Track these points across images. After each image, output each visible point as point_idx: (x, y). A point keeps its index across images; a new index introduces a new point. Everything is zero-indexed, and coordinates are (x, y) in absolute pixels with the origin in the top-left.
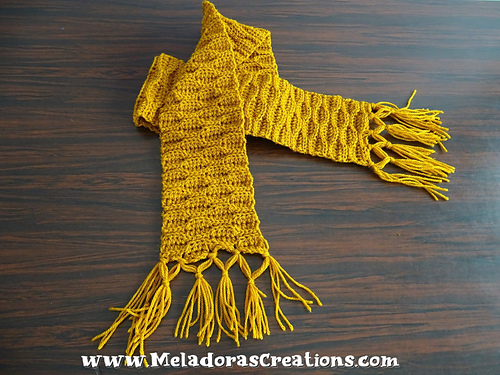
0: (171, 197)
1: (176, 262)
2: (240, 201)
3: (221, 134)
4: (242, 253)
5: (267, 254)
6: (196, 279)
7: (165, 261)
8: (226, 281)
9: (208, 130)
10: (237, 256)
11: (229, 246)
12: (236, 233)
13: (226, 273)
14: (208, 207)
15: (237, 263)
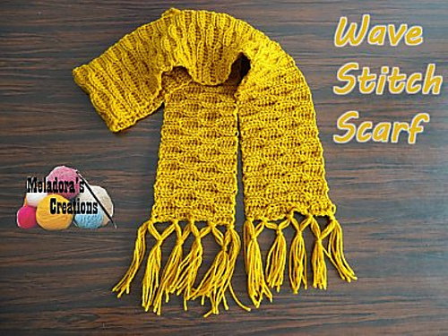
0: (252, 164)
1: (260, 221)
2: (311, 171)
3: (293, 108)
4: (314, 216)
5: (333, 218)
6: (276, 235)
7: (252, 220)
8: (300, 238)
9: (281, 104)
10: (311, 220)
11: (303, 209)
12: (308, 199)
13: (300, 233)
14: (283, 175)
15: (309, 225)
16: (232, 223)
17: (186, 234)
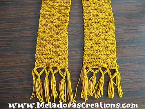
0: (88, 46)
1: (88, 68)
2: (111, 51)
3: (106, 26)
4: (109, 69)
5: (117, 70)
8: (103, 78)
9: (102, 23)
10: (108, 70)
11: (105, 66)
12: (108, 62)
13: (103, 75)
14: (100, 51)
15: (107, 73)
16: (67, 68)
17: (48, 73)
